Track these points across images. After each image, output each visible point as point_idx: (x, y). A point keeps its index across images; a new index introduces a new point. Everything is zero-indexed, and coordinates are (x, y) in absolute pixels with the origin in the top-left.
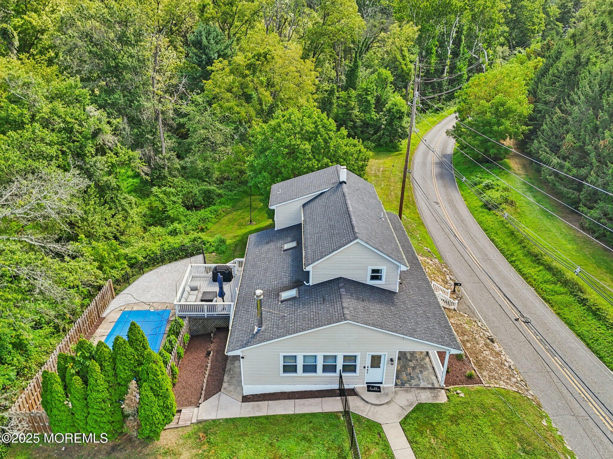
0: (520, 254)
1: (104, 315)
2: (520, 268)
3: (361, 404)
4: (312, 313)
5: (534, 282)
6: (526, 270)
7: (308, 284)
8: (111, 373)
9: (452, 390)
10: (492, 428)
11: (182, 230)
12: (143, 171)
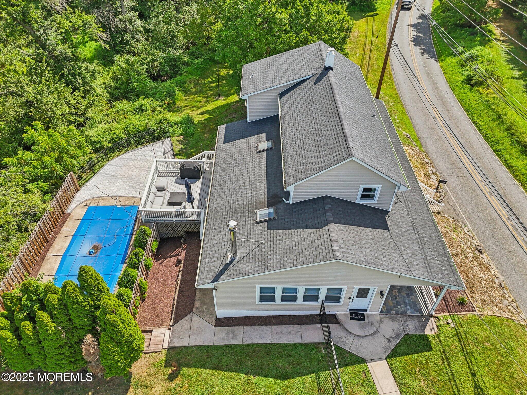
0: (507, 141)
1: (69, 211)
2: (506, 159)
3: (343, 334)
4: (294, 243)
5: (521, 177)
6: (514, 162)
7: (288, 202)
8: (64, 319)
9: (442, 318)
10: (487, 368)
11: (148, 107)
12: (101, 38)
